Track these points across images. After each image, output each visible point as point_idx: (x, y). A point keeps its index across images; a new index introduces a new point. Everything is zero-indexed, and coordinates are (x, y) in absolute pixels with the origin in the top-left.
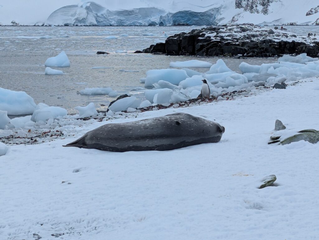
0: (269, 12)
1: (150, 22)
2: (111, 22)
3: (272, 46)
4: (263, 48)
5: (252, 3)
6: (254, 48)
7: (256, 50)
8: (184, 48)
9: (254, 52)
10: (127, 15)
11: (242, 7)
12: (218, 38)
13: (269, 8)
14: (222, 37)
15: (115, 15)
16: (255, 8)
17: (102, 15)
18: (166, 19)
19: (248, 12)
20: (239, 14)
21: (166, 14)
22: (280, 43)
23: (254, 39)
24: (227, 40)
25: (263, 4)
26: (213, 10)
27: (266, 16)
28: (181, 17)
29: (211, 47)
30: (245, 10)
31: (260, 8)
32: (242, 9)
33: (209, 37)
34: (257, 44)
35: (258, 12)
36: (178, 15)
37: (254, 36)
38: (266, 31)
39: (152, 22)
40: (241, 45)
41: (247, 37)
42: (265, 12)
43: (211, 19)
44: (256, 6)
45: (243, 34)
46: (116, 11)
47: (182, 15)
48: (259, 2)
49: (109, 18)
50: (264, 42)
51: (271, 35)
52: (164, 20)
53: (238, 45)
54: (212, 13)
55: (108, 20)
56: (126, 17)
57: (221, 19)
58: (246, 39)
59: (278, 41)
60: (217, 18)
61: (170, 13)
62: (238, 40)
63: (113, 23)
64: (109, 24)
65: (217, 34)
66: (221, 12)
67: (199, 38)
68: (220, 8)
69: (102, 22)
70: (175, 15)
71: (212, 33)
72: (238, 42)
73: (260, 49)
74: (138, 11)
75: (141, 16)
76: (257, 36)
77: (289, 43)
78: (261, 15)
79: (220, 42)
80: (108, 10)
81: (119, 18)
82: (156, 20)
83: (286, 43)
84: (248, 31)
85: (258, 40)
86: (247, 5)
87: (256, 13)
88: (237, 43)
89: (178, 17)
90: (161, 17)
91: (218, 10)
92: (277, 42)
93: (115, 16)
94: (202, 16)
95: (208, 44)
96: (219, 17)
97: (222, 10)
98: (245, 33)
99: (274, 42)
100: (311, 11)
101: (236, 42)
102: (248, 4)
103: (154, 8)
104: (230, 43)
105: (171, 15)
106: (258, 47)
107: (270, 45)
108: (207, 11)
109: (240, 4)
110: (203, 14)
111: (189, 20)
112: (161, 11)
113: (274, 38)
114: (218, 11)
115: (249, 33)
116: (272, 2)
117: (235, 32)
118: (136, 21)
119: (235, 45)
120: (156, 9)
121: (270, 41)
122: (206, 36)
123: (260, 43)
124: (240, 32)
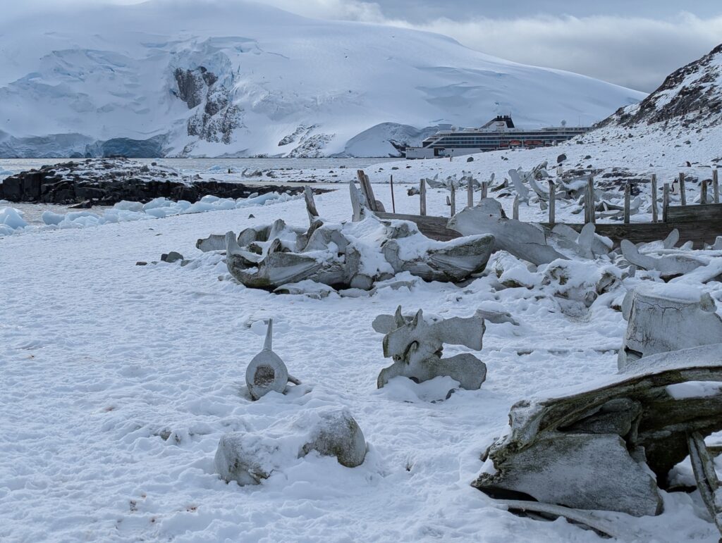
0: (231, 140)
1: (72, 153)
2: (17, 153)
3: (140, 188)
4: (128, 190)
5: (209, 128)
6: (116, 190)
7: (119, 193)
8: (27, 190)
9: (115, 195)
10: (39, 144)
11: (196, 134)
12: (71, 177)
13: (231, 136)
14: (77, 176)
15: (22, 143)
16: (213, 135)
17: (5, 143)
18: (94, 149)
19: (204, 141)
20: (193, 143)
21: (94, 142)
22: (150, 184)
23: (118, 179)
24: (83, 179)
25: (224, 131)
26: (157, 137)
27: (228, 146)
28: (116, 146)
29: (59, 189)
30: (201, 138)
31: (220, 135)
32: (197, 137)
33: (60, 176)
34: (120, 184)
35: (217, 141)
36: (111, 144)
37: (119, 174)
38: (138, 168)
39: (75, 153)
40: (100, 186)
41: (110, 176)
42: (227, 140)
43: (157, 150)
44: (215, 133)
45: (104, 172)
46: (23, 138)
47: (116, 144)
48: (218, 128)
49: (14, 147)
50: (130, 182)
51: (145, 173)
52: (92, 151)
53: (97, 186)
54: (157, 141)
55: (13, 150)
56: (38, 146)
57: (170, 150)
58: (108, 179)
59: (148, 181)
60: (163, 148)
61: (100, 142)
62: (97, 179)
63: (20, 154)
64: (14, 156)
65: (71, 171)
66: (169, 141)
67: (47, 177)
68: (168, 134)
69: (4, 152)
70: (106, 144)
71: (65, 170)
72: (97, 182)
73: (125, 191)
74: (55, 138)
75: (59, 145)
76: (124, 174)
77: (162, 183)
78: (222, 144)
79: (73, 182)
80: (13, 137)
81: (29, 147)
82: (81, 150)
83: (158, 183)
84: (114, 168)
85: (124, 179)
86: (203, 131)
87: (215, 142)
88: (95, 184)
89: (110, 146)
90: (87, 146)
91: (164, 137)
92: (146, 183)
93: (22, 145)
94: (142, 145)
95: (56, 186)
96: (167, 146)
97: (170, 137)
98: (108, 171)
99: (143, 182)
100: (284, 140)
101: (95, 182)
102: (204, 129)
103: (77, 134)
104: (85, 183)
105: (101, 144)
106: (122, 188)
107: (137, 186)
108: (150, 139)
109: (194, 129)
110: (145, 143)
111: (126, 150)
112: (87, 139)
113: (144, 178)
114: (165, 139)
115: (114, 170)
116: (234, 128)
117: (96, 169)
118: (52, 151)
119: (93, 186)
120: (80, 135)
121: (137, 181)
122: (55, 174)
123: (125, 184)
124: (103, 169)
